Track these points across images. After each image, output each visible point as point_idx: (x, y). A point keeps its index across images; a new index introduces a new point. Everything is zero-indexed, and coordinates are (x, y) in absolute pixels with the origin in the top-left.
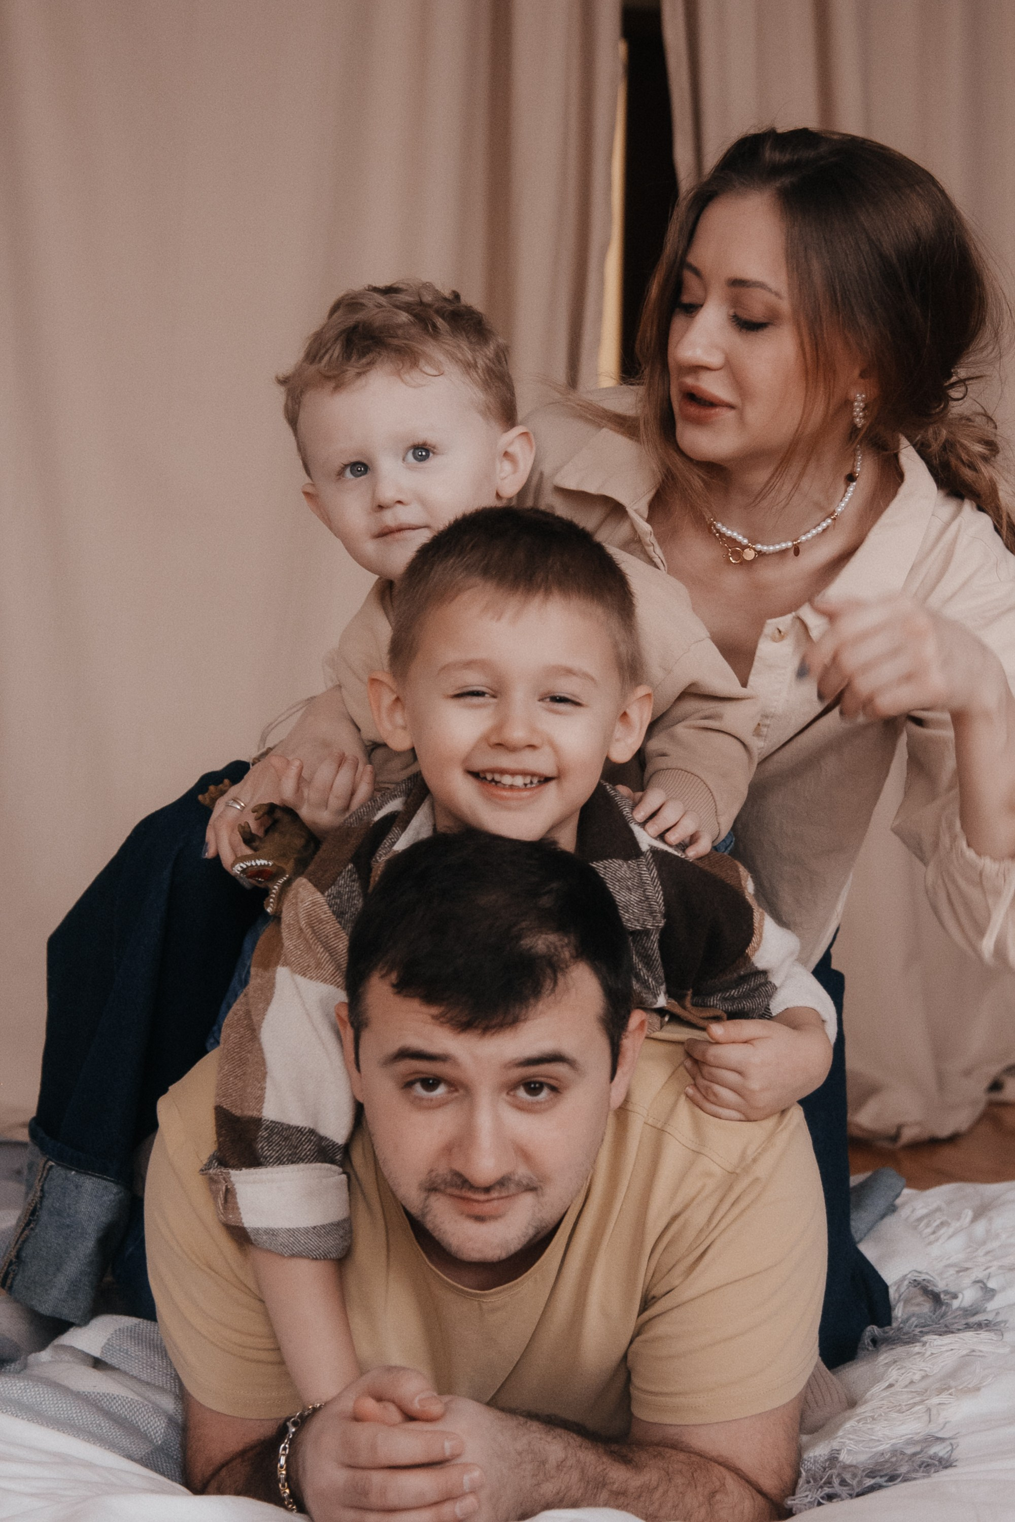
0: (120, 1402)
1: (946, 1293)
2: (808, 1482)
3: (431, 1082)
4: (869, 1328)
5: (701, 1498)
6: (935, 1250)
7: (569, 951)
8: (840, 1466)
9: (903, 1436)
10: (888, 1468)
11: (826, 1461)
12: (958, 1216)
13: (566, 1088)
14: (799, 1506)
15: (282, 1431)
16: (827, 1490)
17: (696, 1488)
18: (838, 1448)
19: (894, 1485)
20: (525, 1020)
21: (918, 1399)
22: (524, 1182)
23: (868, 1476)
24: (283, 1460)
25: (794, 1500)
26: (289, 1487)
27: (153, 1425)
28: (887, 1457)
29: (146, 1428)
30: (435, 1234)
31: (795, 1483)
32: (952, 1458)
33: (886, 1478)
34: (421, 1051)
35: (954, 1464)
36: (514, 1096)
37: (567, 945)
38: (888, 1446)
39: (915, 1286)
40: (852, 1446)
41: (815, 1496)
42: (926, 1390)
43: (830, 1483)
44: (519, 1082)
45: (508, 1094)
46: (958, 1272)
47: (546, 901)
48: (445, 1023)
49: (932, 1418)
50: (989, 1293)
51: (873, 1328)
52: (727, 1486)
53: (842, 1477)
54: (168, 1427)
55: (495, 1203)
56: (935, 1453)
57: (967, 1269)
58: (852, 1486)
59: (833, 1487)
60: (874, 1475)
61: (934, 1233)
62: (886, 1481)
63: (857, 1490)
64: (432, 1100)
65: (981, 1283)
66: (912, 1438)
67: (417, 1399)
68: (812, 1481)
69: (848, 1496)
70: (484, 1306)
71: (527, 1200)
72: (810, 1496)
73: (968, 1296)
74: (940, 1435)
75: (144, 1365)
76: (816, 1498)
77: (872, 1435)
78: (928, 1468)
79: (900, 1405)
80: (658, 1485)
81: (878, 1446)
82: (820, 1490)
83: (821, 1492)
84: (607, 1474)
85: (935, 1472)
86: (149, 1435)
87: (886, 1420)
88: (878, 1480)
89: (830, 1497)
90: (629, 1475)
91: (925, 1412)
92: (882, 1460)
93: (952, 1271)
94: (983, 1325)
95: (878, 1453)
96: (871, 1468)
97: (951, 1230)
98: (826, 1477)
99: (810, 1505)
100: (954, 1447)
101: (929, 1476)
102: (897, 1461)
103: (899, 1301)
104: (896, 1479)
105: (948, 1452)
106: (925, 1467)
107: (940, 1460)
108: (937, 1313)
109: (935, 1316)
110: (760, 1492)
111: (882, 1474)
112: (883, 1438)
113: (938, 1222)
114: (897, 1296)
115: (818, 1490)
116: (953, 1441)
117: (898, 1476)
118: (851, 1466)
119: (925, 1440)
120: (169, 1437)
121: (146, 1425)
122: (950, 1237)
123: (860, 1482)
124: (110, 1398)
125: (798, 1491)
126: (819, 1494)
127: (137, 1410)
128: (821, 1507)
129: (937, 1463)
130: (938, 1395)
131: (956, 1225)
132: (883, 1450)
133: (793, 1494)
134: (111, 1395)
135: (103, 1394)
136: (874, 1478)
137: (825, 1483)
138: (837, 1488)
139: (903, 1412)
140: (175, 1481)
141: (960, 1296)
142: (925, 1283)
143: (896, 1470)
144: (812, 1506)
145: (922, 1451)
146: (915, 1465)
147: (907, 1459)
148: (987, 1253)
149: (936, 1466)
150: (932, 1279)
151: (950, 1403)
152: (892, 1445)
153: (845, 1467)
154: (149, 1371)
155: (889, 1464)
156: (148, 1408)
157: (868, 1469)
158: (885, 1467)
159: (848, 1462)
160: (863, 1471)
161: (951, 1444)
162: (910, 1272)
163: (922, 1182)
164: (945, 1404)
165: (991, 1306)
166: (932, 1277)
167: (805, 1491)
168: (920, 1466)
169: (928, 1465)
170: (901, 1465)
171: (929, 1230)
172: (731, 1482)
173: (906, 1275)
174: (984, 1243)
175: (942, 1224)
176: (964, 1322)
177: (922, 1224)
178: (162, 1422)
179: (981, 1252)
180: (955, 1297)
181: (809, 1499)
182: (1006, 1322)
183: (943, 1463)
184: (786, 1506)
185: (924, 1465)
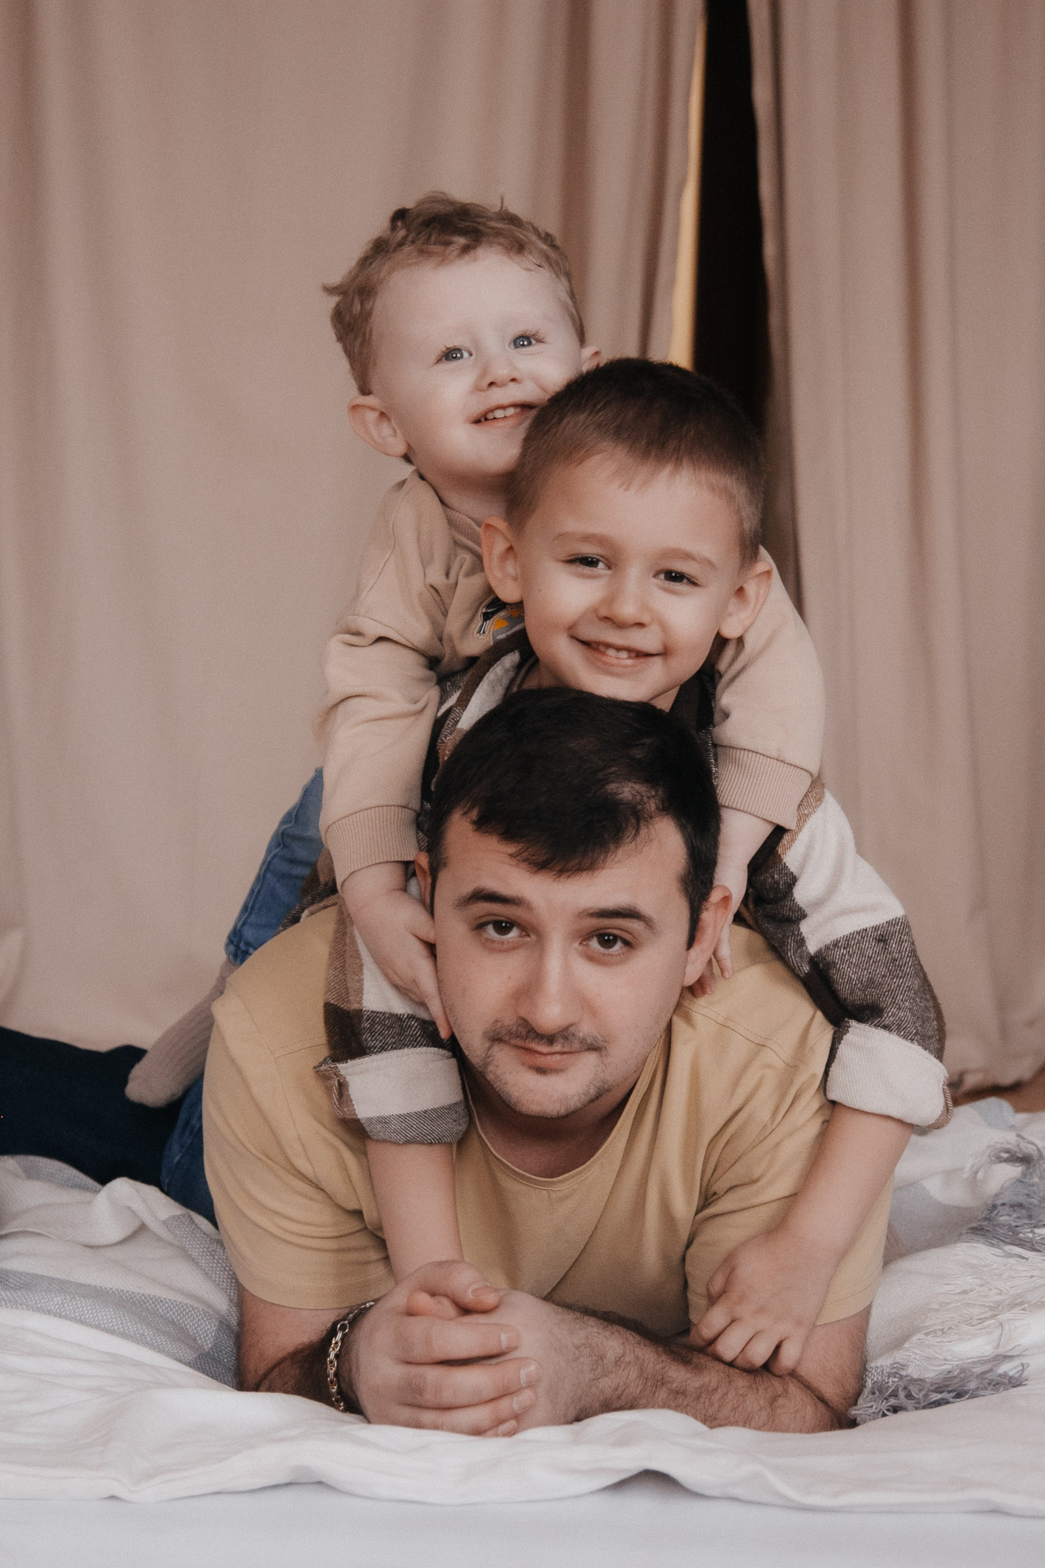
0: (167, 1305)
2: (874, 1393)
8: (906, 1379)
9: (971, 1353)
11: (892, 1370)
14: (864, 1417)
16: (892, 1402)
18: (904, 1362)
19: (961, 1400)
21: (987, 1313)
23: (934, 1389)
28: (954, 1371)
32: (1023, 1376)
33: (953, 1394)
35: (1024, 1383)
41: (880, 1406)
42: (998, 1302)
43: (896, 1396)
49: (1005, 1335)
53: (908, 1391)
56: (1004, 1371)
58: (918, 1397)
59: (898, 1399)
60: (940, 1389)
62: (954, 1397)
63: (923, 1403)
66: (979, 1355)
68: (877, 1393)
69: (914, 1408)
72: (877, 1409)
74: (1009, 1353)
76: (881, 1409)
78: (997, 1386)
79: (970, 1318)
80: (717, 1386)
81: (945, 1364)
82: (885, 1401)
83: (886, 1403)
84: (665, 1373)
85: (1004, 1389)
87: (956, 1334)
88: (945, 1395)
89: (895, 1409)
90: (689, 1375)
91: (995, 1328)
92: (950, 1376)
95: (944, 1370)
96: (937, 1381)
98: (892, 1389)
99: (875, 1416)
100: (1024, 1367)
101: (998, 1395)
102: (966, 1378)
104: (964, 1395)
105: (1018, 1371)
106: (994, 1385)
107: (1011, 1378)
110: (822, 1399)
111: (949, 1389)
115: (883, 1401)
116: (1023, 1360)
117: (966, 1392)
118: (916, 1379)
119: (995, 1359)
123: (926, 1396)
124: (156, 1300)
125: (860, 1401)
126: (884, 1406)
127: (187, 1313)
128: (885, 1420)
129: (1007, 1381)
130: (1010, 1311)
132: (948, 1367)
134: (157, 1297)
135: (149, 1296)
136: (941, 1393)
137: (890, 1396)
138: (902, 1400)
139: (975, 1326)
143: (963, 1385)
144: (877, 1417)
145: (991, 1369)
146: (983, 1381)
147: (975, 1377)
149: (1006, 1384)
152: (959, 1362)
153: (911, 1380)
155: (955, 1379)
157: (934, 1382)
158: (954, 1382)
159: (915, 1376)
160: (929, 1384)
161: (1020, 1363)
164: (1018, 1320)
167: (870, 1402)
168: (989, 1384)
169: (998, 1384)
170: (970, 1381)
181: (876, 1412)
183: (1014, 1381)
185: (995, 1383)
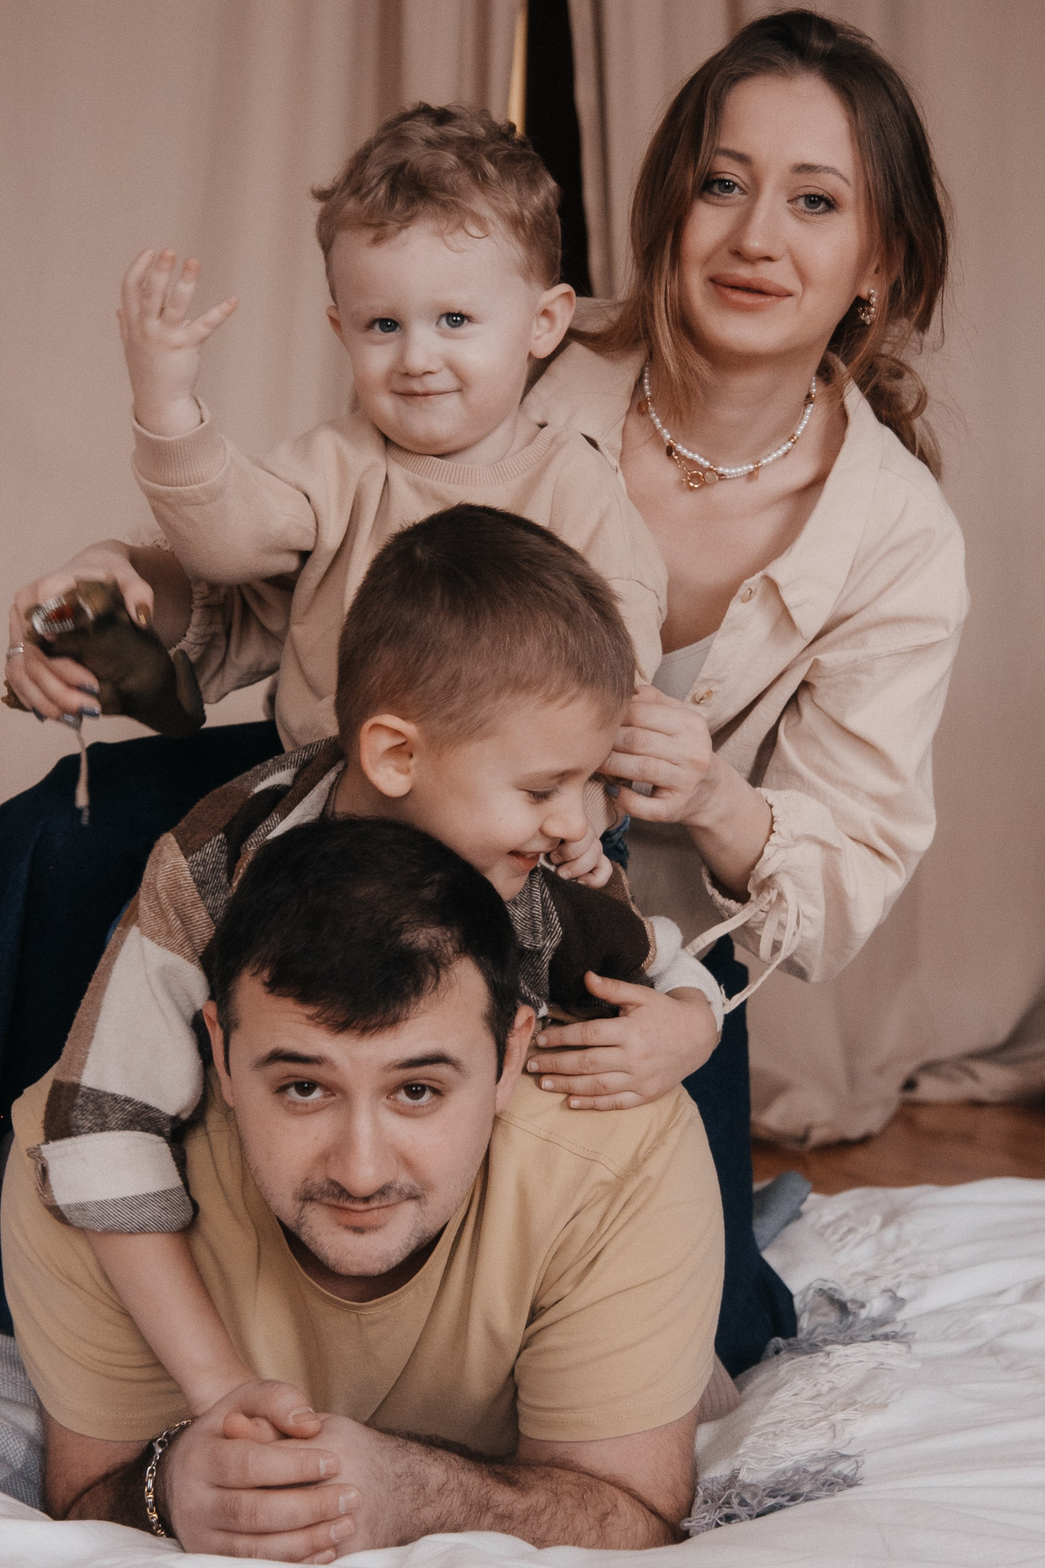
1: (853, 1301)
2: (706, 1502)
3: (306, 1085)
4: (774, 1340)
5: (591, 1521)
6: (842, 1258)
7: (453, 946)
8: (740, 1485)
9: (807, 1452)
10: (790, 1487)
11: (727, 1481)
12: (866, 1223)
13: (450, 1090)
14: (696, 1528)
15: (148, 1452)
16: (726, 1511)
17: (586, 1509)
18: (738, 1468)
19: (796, 1504)
20: (407, 1019)
21: (820, 1415)
22: (406, 1191)
23: (769, 1496)
24: (150, 1483)
25: (690, 1522)
26: (157, 1512)
27: (13, 1447)
28: (789, 1475)
29: (4, 1450)
30: (311, 1247)
31: (691, 1503)
32: (857, 1476)
33: (788, 1497)
34: (296, 1053)
35: (859, 1483)
36: (395, 1100)
37: (450, 939)
38: (791, 1463)
39: (821, 1296)
40: (754, 1465)
41: (712, 1517)
42: (831, 1404)
43: (729, 1504)
44: (399, 1085)
45: (388, 1098)
46: (867, 1280)
47: (428, 893)
48: (322, 1024)
49: (837, 1434)
50: (899, 1302)
51: (777, 1340)
52: (619, 1508)
53: (741, 1497)
54: (28, 1449)
55: (375, 1213)
56: (839, 1471)
57: (875, 1278)
58: (752, 1506)
59: (732, 1507)
60: (775, 1494)
61: (841, 1240)
62: (788, 1501)
63: (758, 1511)
64: (307, 1105)
65: (891, 1293)
66: (815, 1454)
67: (292, 1414)
68: (710, 1502)
69: (747, 1516)
70: (363, 1319)
71: (409, 1209)
72: (707, 1518)
73: (876, 1306)
74: (844, 1452)
75: (5, 1381)
76: (714, 1520)
77: (774, 1452)
78: (832, 1486)
79: (803, 1421)
80: (546, 1507)
81: (781, 1463)
82: (718, 1510)
83: (719, 1513)
84: (491, 1497)
85: (838, 1491)
86: (8, 1458)
87: (788, 1436)
88: (779, 1500)
89: (729, 1518)
90: (515, 1497)
91: (828, 1429)
92: (783, 1479)
93: (860, 1279)
94: (890, 1336)
95: (777, 1472)
96: (772, 1487)
97: (859, 1236)
98: (725, 1497)
99: (708, 1526)
100: (859, 1465)
101: (833, 1495)
102: (799, 1479)
103: (804, 1312)
104: (798, 1499)
105: (852, 1470)
106: (829, 1485)
107: (845, 1478)
108: (844, 1323)
109: (841, 1326)
110: (654, 1512)
111: (783, 1493)
112: (784, 1454)
113: (844, 1229)
114: (802, 1306)
115: (716, 1511)
116: (858, 1459)
117: (800, 1495)
118: (751, 1485)
119: (829, 1457)
120: (29, 1460)
121: (5, 1447)
122: (858, 1244)
123: (760, 1502)
126: (716, 1516)
128: (719, 1528)
129: (841, 1481)
130: (845, 1410)
131: (863, 1231)
132: (785, 1468)
133: (689, 1516)
136: (775, 1497)
137: (723, 1503)
138: (736, 1509)
139: (807, 1428)
140: (36, 1507)
141: (868, 1306)
142: (831, 1292)
143: (798, 1489)
144: (710, 1527)
145: (825, 1469)
146: (818, 1483)
147: (809, 1477)
148: (898, 1260)
149: (840, 1484)
150: (837, 1287)
151: (855, 1419)
152: (795, 1462)
153: (745, 1486)
154: (10, 1387)
155: (791, 1483)
156: (8, 1429)
157: (769, 1488)
159: (748, 1481)
160: (764, 1490)
161: (856, 1461)
162: (816, 1280)
163: (828, 1187)
164: (850, 1420)
165: (901, 1316)
166: (839, 1286)
167: (703, 1512)
168: (823, 1485)
169: (832, 1484)
170: (804, 1484)
171: (835, 1238)
172: (623, 1503)
173: (811, 1284)
174: (893, 1250)
175: (850, 1231)
176: (870, 1334)
177: (830, 1230)
178: (22, 1444)
179: (891, 1259)
180: (863, 1306)
181: (706, 1521)
182: (914, 1334)
183: (849, 1481)
184: (682, 1528)
185: (829, 1483)
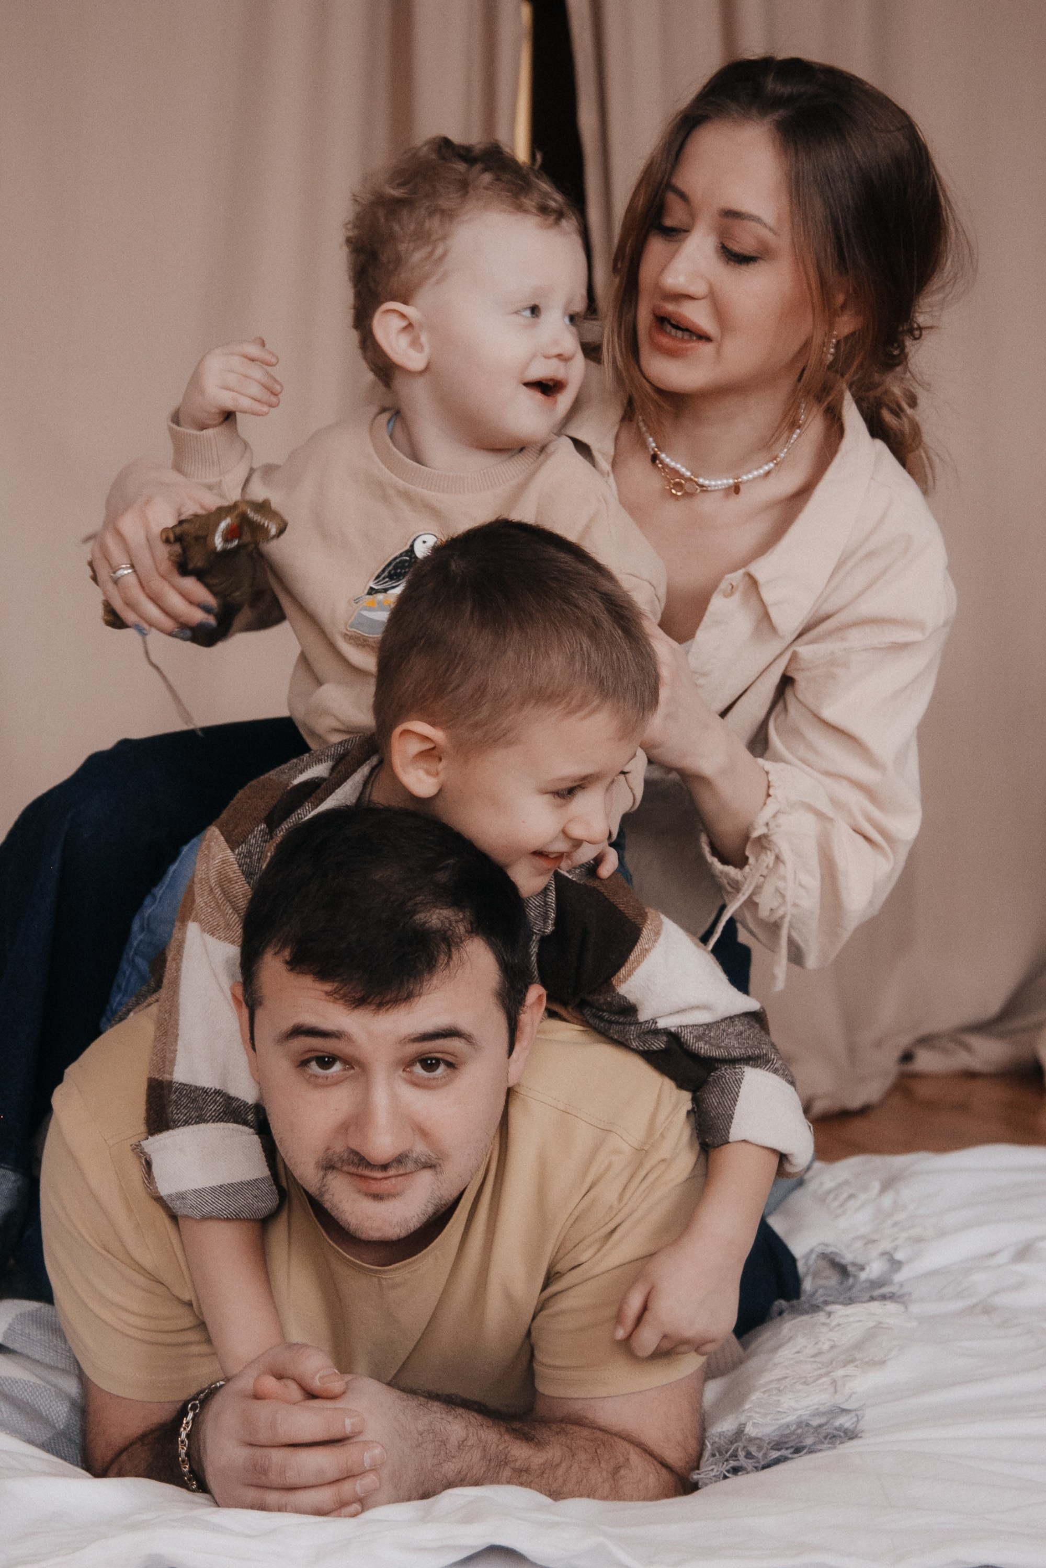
0: (22, 1386)
1: (853, 1264)
2: (714, 1455)
4: (777, 1302)
6: (842, 1223)
8: (746, 1439)
9: (809, 1407)
10: (794, 1439)
11: (732, 1435)
12: (865, 1189)
14: (705, 1482)
16: (733, 1463)
18: (744, 1421)
19: (800, 1456)
21: (823, 1371)
23: (773, 1448)
25: (699, 1474)
27: (55, 1409)
28: (792, 1429)
29: (48, 1412)
32: (857, 1428)
33: (791, 1450)
35: (859, 1436)
38: (795, 1417)
39: (823, 1259)
40: (758, 1419)
41: (720, 1469)
42: (832, 1361)
43: (735, 1456)
46: (866, 1244)
49: (838, 1389)
50: (896, 1265)
51: (781, 1302)
53: (748, 1450)
56: (841, 1424)
57: (874, 1241)
58: (757, 1458)
59: (738, 1460)
60: (780, 1447)
61: (842, 1206)
62: (792, 1453)
63: (763, 1463)
65: (888, 1256)
66: (817, 1408)
68: (717, 1454)
69: (754, 1469)
72: (715, 1470)
73: (875, 1269)
74: (845, 1406)
75: (47, 1348)
76: (721, 1472)
77: (778, 1407)
78: (834, 1439)
79: (805, 1377)
81: (785, 1418)
82: (725, 1463)
83: (727, 1465)
85: (840, 1443)
86: (50, 1420)
87: (791, 1392)
88: (783, 1452)
89: (736, 1471)
91: (829, 1384)
92: (787, 1433)
93: (859, 1244)
94: (888, 1297)
95: (783, 1425)
96: (776, 1439)
97: (859, 1202)
98: (731, 1451)
99: (716, 1479)
100: (859, 1418)
101: (834, 1448)
102: (802, 1433)
103: (807, 1274)
104: (802, 1451)
105: (853, 1423)
106: (831, 1438)
107: (846, 1432)
108: (845, 1285)
109: (842, 1288)
111: (787, 1445)
112: (789, 1410)
113: (845, 1196)
114: (805, 1269)
115: (723, 1463)
116: (859, 1413)
117: (804, 1448)
118: (757, 1439)
119: (831, 1412)
121: (48, 1409)
122: (858, 1210)
123: (765, 1455)
126: (724, 1468)
127: (40, 1394)
128: (726, 1480)
129: (842, 1434)
130: (845, 1366)
131: (863, 1198)
132: (789, 1422)
136: (779, 1450)
137: (730, 1456)
138: (742, 1461)
139: (810, 1384)
141: (867, 1268)
142: (833, 1256)
143: (802, 1442)
145: (827, 1422)
146: (820, 1436)
147: (812, 1431)
148: (896, 1224)
149: (840, 1437)
150: (839, 1251)
151: (855, 1375)
152: (798, 1417)
153: (751, 1440)
154: (52, 1354)
155: (794, 1435)
157: (773, 1441)
158: (791, 1438)
159: (754, 1435)
160: (769, 1443)
161: (857, 1415)
162: (820, 1245)
164: (850, 1376)
165: (899, 1277)
166: (839, 1247)
167: (711, 1465)
168: (825, 1438)
169: (834, 1436)
170: (807, 1437)
171: (836, 1204)
172: (635, 1457)
173: (814, 1250)
174: (891, 1214)
175: (851, 1197)
176: (869, 1295)
177: (831, 1197)
179: (888, 1224)
180: (862, 1268)
181: (714, 1473)
182: (910, 1294)
183: (849, 1434)
184: (691, 1480)
185: (829, 1437)
